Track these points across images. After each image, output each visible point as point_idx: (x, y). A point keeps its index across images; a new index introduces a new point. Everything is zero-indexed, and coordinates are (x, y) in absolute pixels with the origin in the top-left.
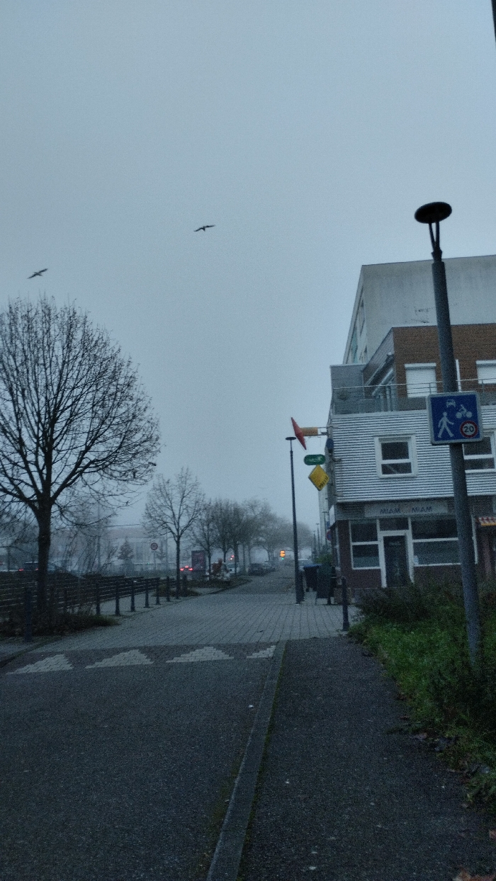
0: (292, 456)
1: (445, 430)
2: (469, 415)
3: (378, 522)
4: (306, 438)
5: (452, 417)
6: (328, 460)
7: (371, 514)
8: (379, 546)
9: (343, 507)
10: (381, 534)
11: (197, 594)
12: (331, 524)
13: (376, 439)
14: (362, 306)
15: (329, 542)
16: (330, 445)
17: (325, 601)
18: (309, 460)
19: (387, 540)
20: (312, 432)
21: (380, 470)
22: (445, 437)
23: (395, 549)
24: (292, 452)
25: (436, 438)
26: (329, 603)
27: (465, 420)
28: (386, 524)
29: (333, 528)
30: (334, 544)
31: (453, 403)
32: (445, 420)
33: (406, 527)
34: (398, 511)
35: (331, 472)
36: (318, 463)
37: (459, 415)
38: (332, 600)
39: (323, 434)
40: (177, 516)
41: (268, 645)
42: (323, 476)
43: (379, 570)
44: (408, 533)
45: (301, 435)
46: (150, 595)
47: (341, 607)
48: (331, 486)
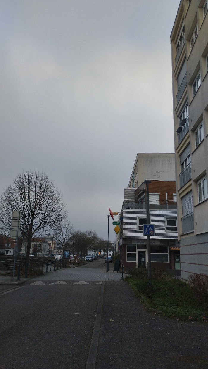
0: (108, 222)
1: (146, 232)
2: (152, 229)
3: (136, 245)
4: (114, 216)
5: (148, 229)
6: (121, 224)
7: (134, 243)
8: (136, 254)
9: (125, 240)
10: (137, 250)
11: (70, 267)
12: (121, 245)
13: (137, 218)
14: (137, 166)
15: (119, 251)
16: (121, 219)
17: (116, 272)
18: (114, 223)
19: (139, 252)
20: (116, 214)
21: (138, 228)
22: (146, 234)
23: (142, 255)
24: (109, 220)
25: (144, 234)
26: (118, 272)
27: (151, 230)
28: (139, 247)
29: (121, 246)
30: (121, 252)
31: (148, 226)
32: (146, 230)
33: (146, 248)
34: (143, 243)
35: (121, 228)
36: (118, 225)
37: (149, 229)
38: (119, 271)
39: (119, 215)
40: (64, 238)
41: (100, 282)
42: (119, 229)
43: (136, 262)
44: (146, 251)
45: (112, 215)
46: (52, 266)
47: (121, 274)
48: (121, 233)
